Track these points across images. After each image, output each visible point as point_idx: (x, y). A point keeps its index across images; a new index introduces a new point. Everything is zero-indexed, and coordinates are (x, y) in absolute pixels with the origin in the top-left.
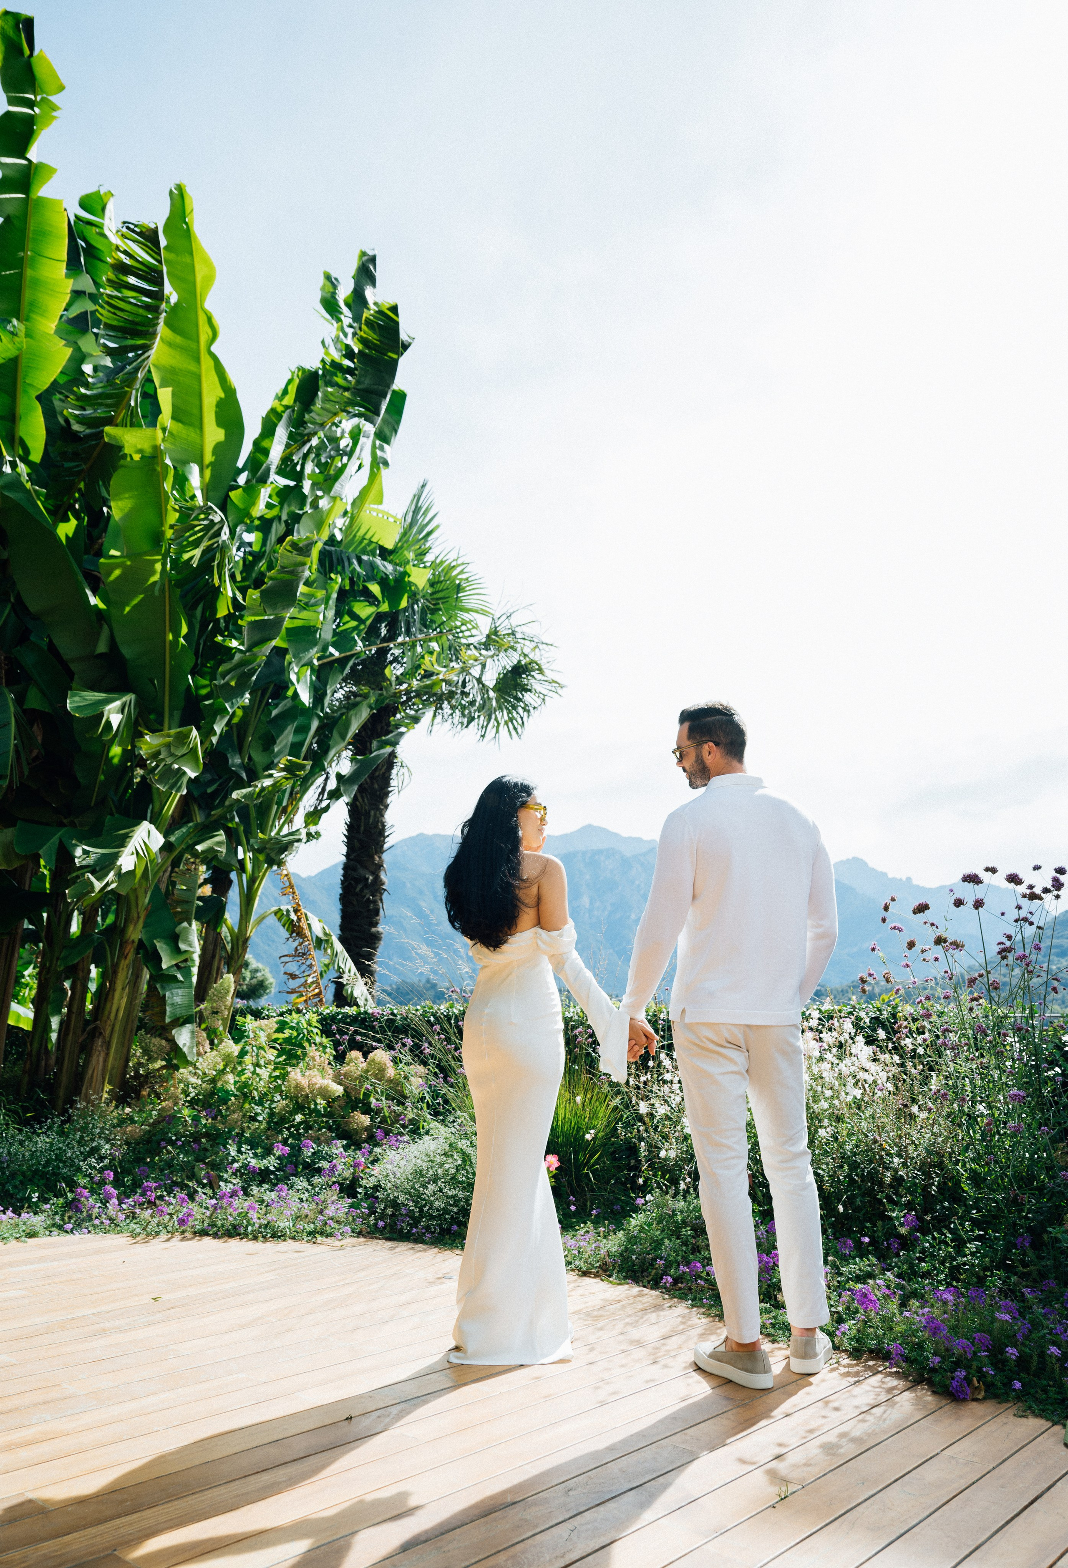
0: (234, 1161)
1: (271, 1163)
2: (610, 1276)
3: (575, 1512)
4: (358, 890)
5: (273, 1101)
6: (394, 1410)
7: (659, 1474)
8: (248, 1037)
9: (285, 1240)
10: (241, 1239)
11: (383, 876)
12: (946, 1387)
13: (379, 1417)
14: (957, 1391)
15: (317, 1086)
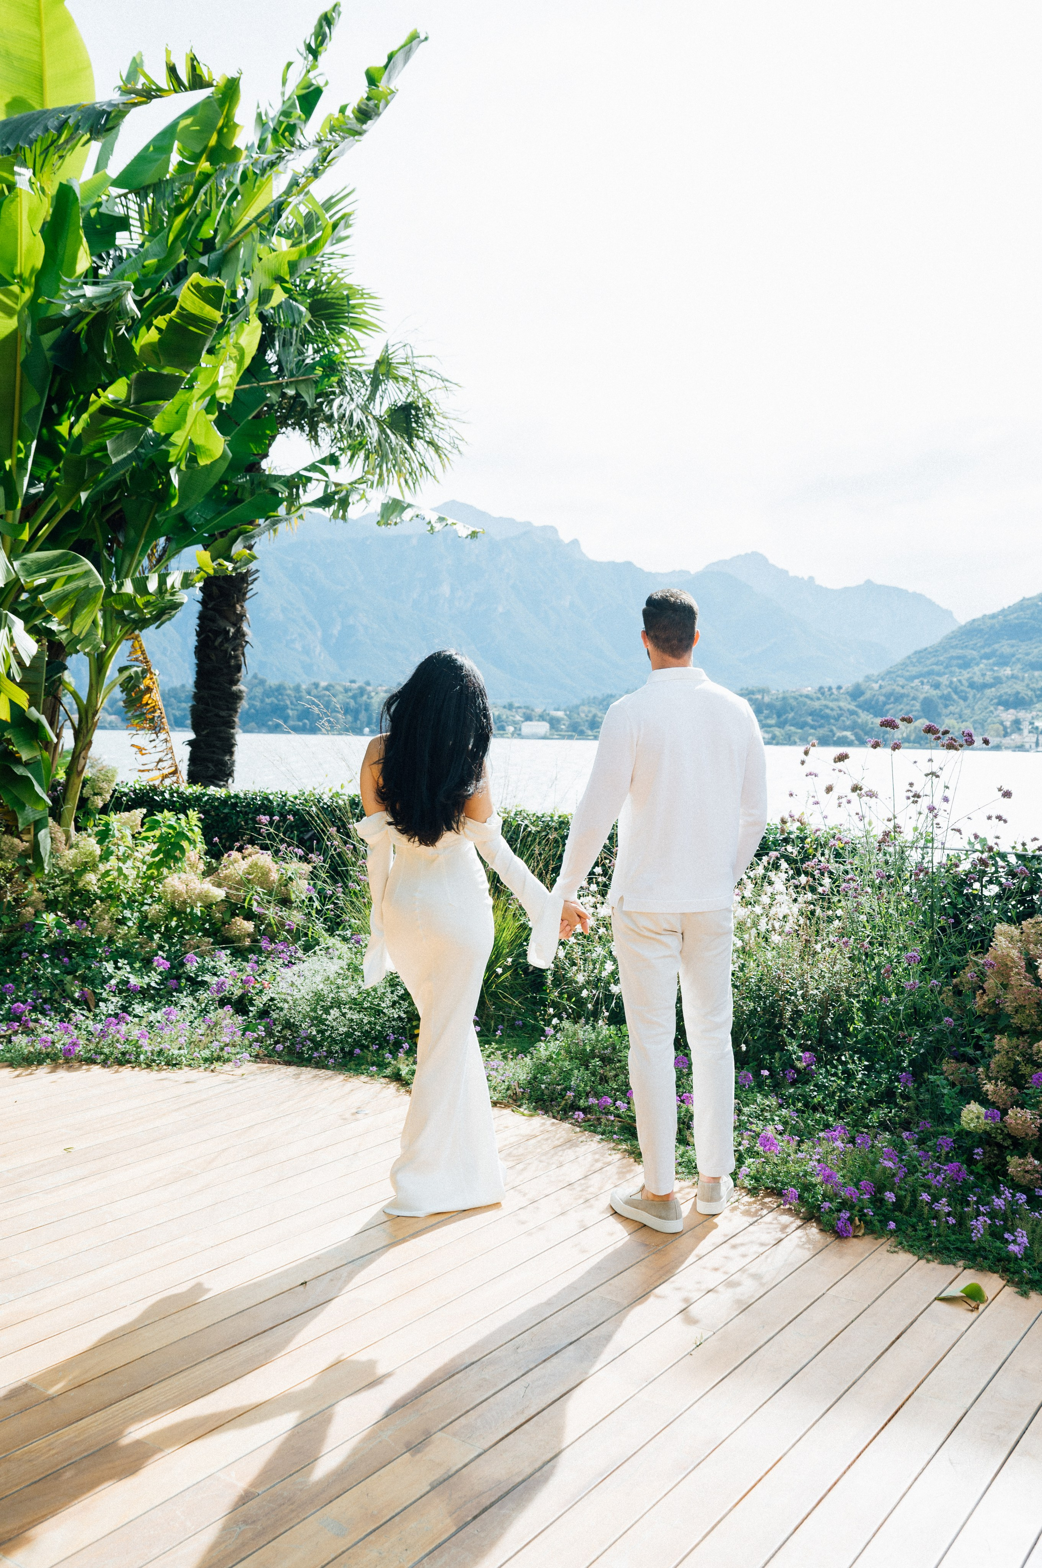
0: (111, 977)
1: (153, 979)
2: (520, 1106)
3: (527, 1369)
4: (217, 643)
5: (143, 904)
6: (344, 1271)
7: (592, 1327)
8: (113, 836)
9: (181, 1068)
10: (133, 1067)
11: (245, 628)
12: (833, 1227)
13: (332, 1280)
14: (842, 1231)
15: (196, 892)
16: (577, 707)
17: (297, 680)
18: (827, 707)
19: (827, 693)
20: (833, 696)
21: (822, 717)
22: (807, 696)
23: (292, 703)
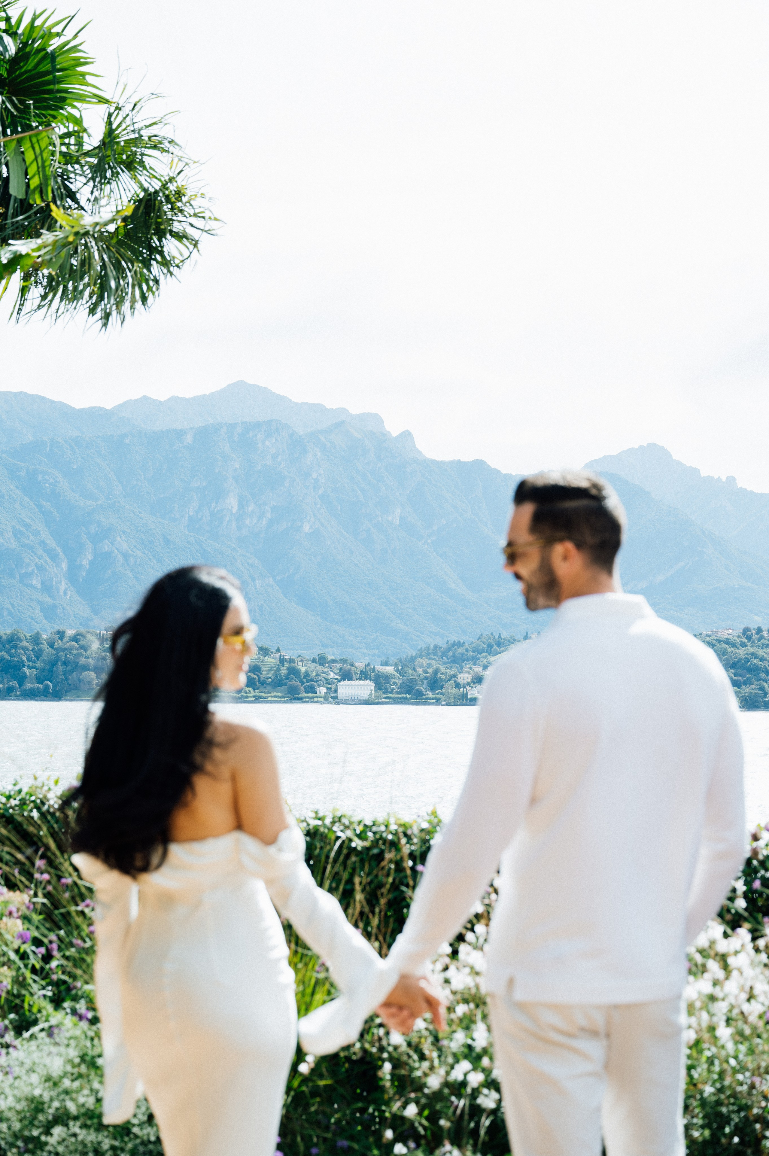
16: (413, 659)
17: (37, 628)
18: (754, 655)
19: (755, 637)
20: (763, 641)
21: (749, 670)
22: (727, 642)
23: (29, 659)
